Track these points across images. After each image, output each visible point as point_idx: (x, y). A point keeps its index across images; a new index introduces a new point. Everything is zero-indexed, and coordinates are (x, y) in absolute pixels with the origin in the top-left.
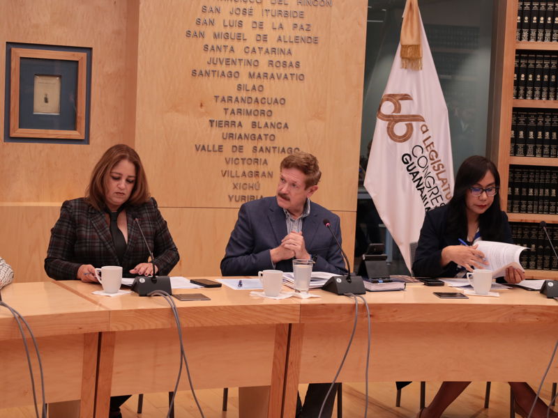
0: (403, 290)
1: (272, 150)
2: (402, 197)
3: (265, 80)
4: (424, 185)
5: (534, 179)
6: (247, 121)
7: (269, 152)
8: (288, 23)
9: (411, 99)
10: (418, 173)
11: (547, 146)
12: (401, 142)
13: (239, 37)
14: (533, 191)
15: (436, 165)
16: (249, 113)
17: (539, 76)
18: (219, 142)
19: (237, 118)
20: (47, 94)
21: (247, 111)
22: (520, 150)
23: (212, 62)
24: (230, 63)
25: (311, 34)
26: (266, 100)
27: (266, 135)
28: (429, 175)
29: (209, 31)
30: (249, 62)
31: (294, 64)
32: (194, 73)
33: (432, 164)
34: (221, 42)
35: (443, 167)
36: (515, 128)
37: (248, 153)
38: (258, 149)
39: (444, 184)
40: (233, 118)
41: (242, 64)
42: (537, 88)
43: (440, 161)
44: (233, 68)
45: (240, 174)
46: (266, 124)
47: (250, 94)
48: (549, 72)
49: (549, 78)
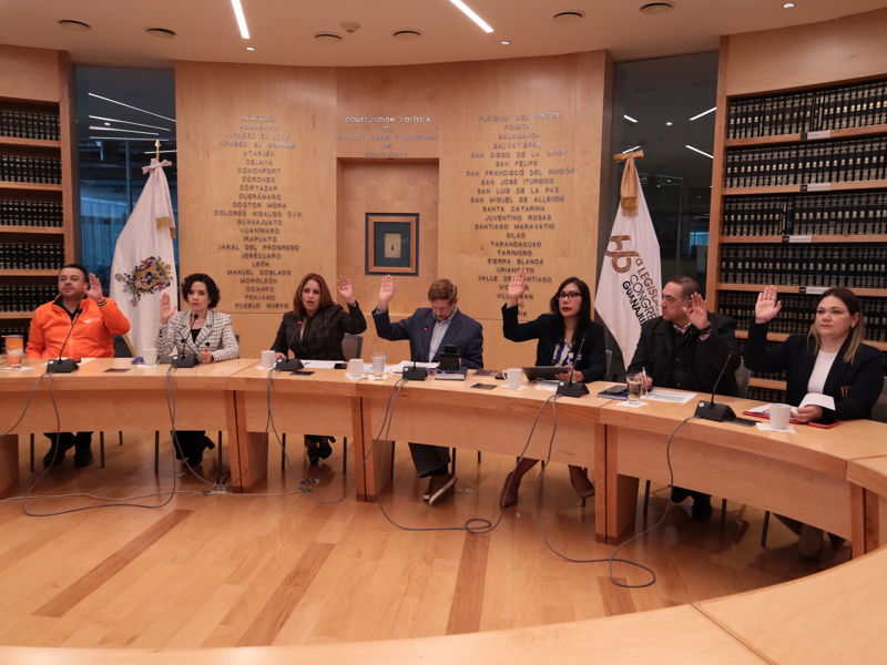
1: (532, 279)
3: (526, 230)
4: (640, 306)
6: (514, 259)
8: (542, 187)
9: (630, 239)
10: (634, 296)
12: (622, 272)
13: (507, 200)
16: (515, 253)
18: (495, 273)
19: (507, 257)
20: (393, 245)
22: (730, 278)
23: (489, 218)
24: (502, 218)
25: (559, 195)
26: (527, 244)
29: (486, 197)
30: (514, 218)
31: (547, 217)
32: (477, 226)
33: (648, 289)
34: (495, 204)
35: (657, 292)
36: (721, 259)
40: (504, 257)
41: (510, 219)
42: (745, 226)
43: (654, 287)
44: (503, 223)
46: (528, 261)
47: (516, 240)
48: (756, 212)
49: (756, 217)
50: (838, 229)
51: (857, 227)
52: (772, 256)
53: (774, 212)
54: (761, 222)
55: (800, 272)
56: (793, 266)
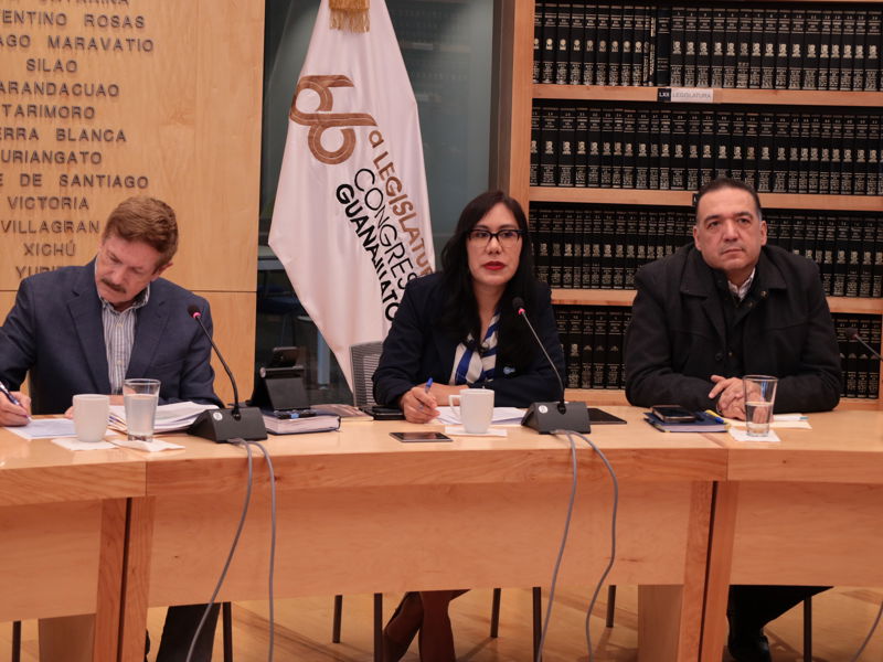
0: (335, 429)
1: (96, 181)
2: (338, 264)
3: (80, 52)
4: (377, 241)
5: (574, 226)
6: (47, 128)
7: (91, 184)
9: (351, 85)
10: (365, 219)
11: (594, 168)
12: (334, 163)
14: (573, 248)
15: (398, 204)
16: (50, 113)
17: (577, 43)
18: (1, 168)
19: (29, 123)
21: (47, 110)
22: (548, 175)
24: (12, 19)
26: (83, 90)
27: (84, 154)
28: (386, 223)
30: (48, 18)
31: (133, 22)
33: (391, 203)
35: (411, 208)
36: (538, 135)
37: (50, 187)
38: (70, 179)
39: (414, 238)
40: (20, 123)
41: (35, 21)
42: (575, 65)
43: (405, 196)
44: (18, 30)
45: (37, 226)
46: (84, 132)
47: (52, 78)
48: (596, 35)
49: (596, 46)
50: (755, 77)
51: (788, 74)
52: (629, 129)
53: (632, 36)
54: (608, 56)
55: (686, 162)
56: (672, 151)
